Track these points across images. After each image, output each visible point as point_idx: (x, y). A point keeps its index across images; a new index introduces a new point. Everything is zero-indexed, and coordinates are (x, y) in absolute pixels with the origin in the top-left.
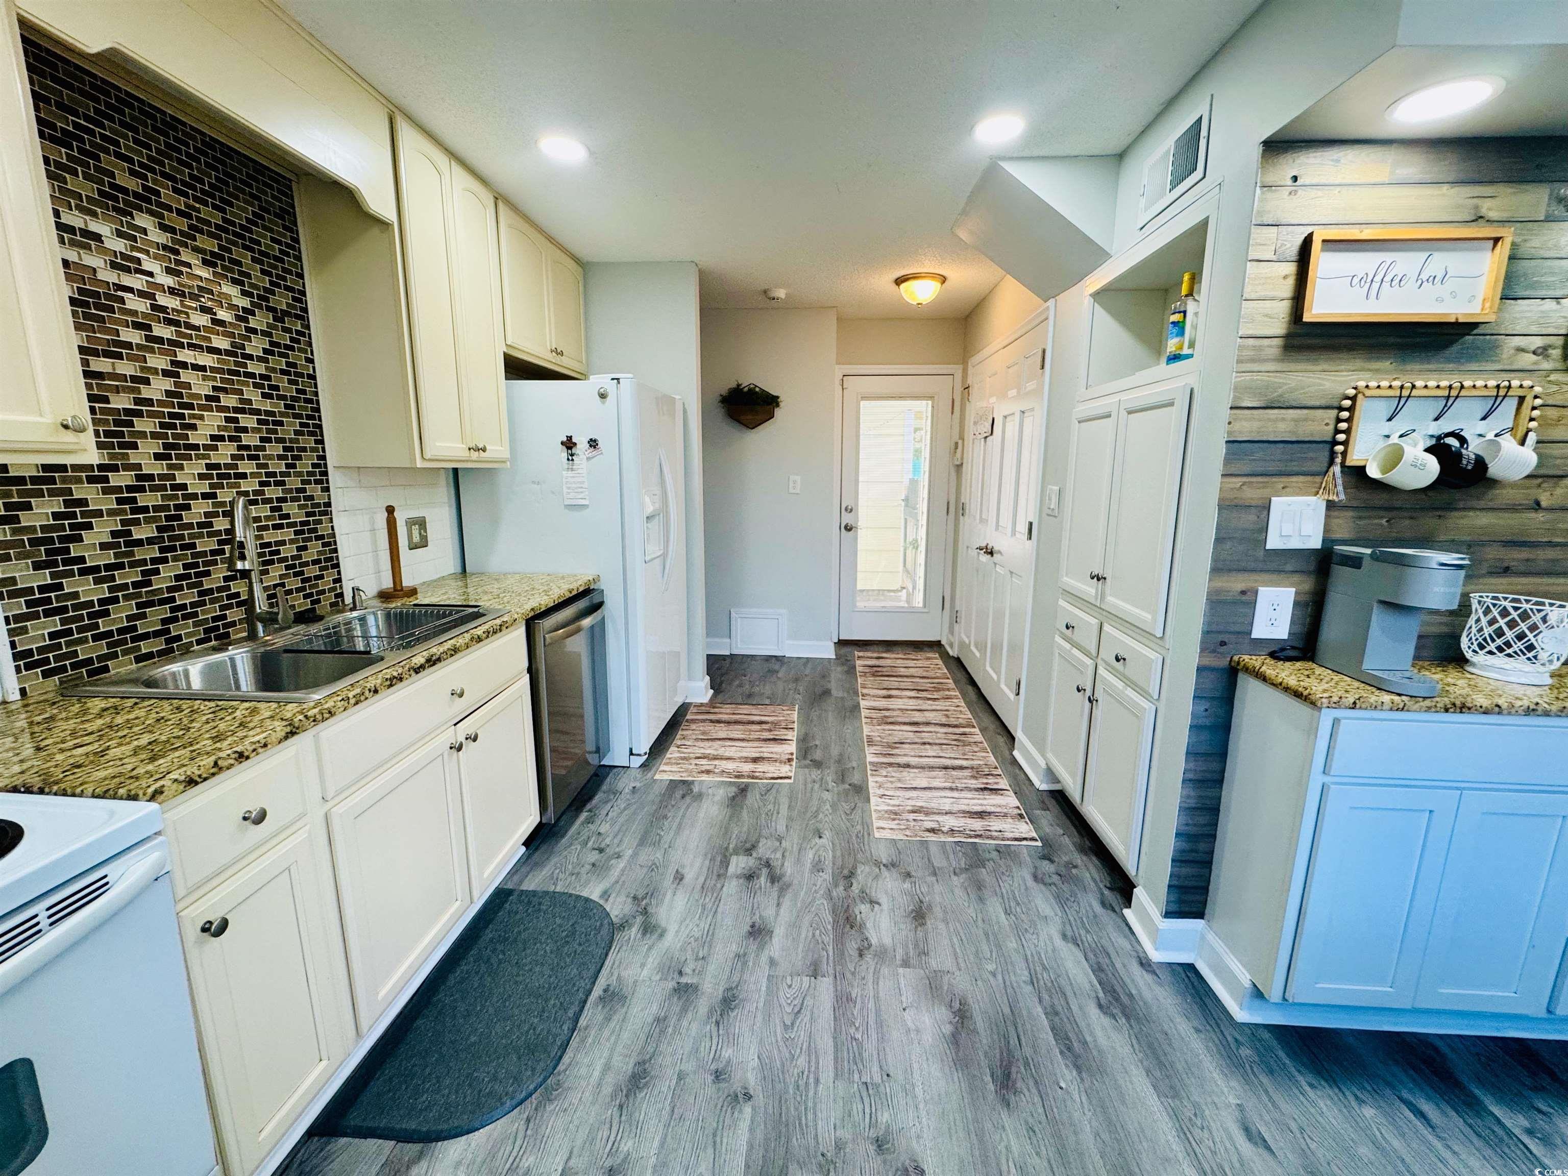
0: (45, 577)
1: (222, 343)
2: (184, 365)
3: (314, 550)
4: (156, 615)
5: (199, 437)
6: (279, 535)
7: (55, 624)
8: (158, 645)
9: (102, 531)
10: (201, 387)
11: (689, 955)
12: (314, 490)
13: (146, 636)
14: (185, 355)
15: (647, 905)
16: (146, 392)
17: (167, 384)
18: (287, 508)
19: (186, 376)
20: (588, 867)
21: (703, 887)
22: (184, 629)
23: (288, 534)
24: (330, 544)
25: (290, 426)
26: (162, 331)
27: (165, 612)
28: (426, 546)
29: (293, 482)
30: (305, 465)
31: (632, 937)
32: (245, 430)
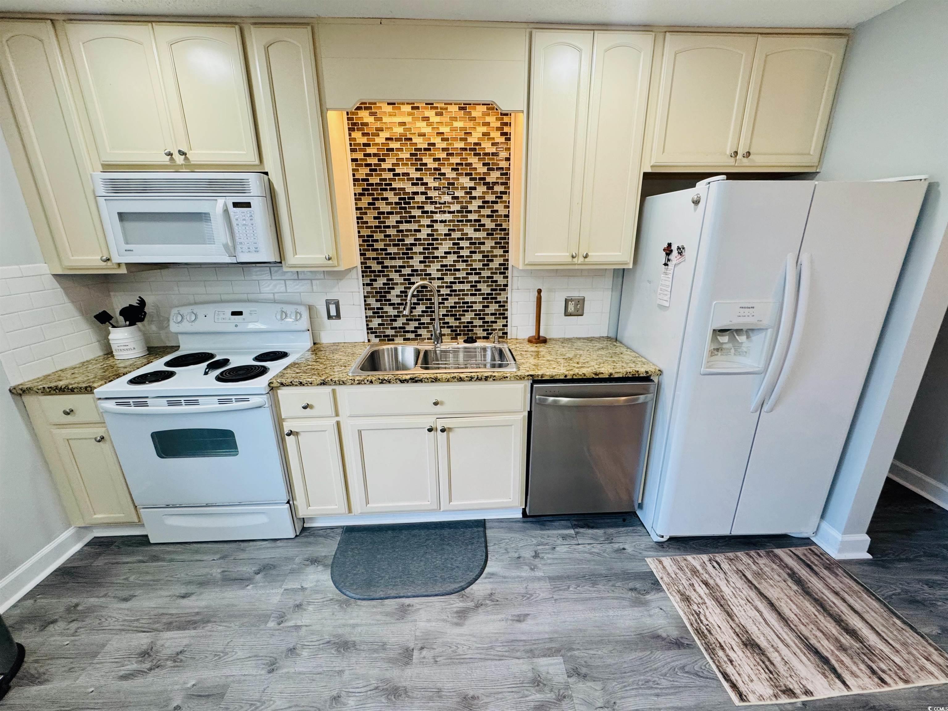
0: (378, 305)
1: (456, 207)
2: (436, 221)
3: (493, 307)
4: (412, 326)
5: (439, 253)
6: (473, 299)
7: (380, 321)
8: (412, 336)
9: (397, 291)
10: (442, 229)
11: (439, 650)
12: (499, 278)
13: (408, 332)
14: (437, 217)
15: (486, 605)
16: (419, 236)
17: (429, 231)
18: (479, 286)
19: (436, 226)
20: (516, 555)
21: (513, 641)
22: (423, 332)
23: (479, 299)
24: (503, 305)
25: (489, 244)
26: (429, 208)
27: (416, 324)
28: (582, 315)
29: (486, 273)
30: (495, 264)
31: (454, 606)
32: (462, 248)
